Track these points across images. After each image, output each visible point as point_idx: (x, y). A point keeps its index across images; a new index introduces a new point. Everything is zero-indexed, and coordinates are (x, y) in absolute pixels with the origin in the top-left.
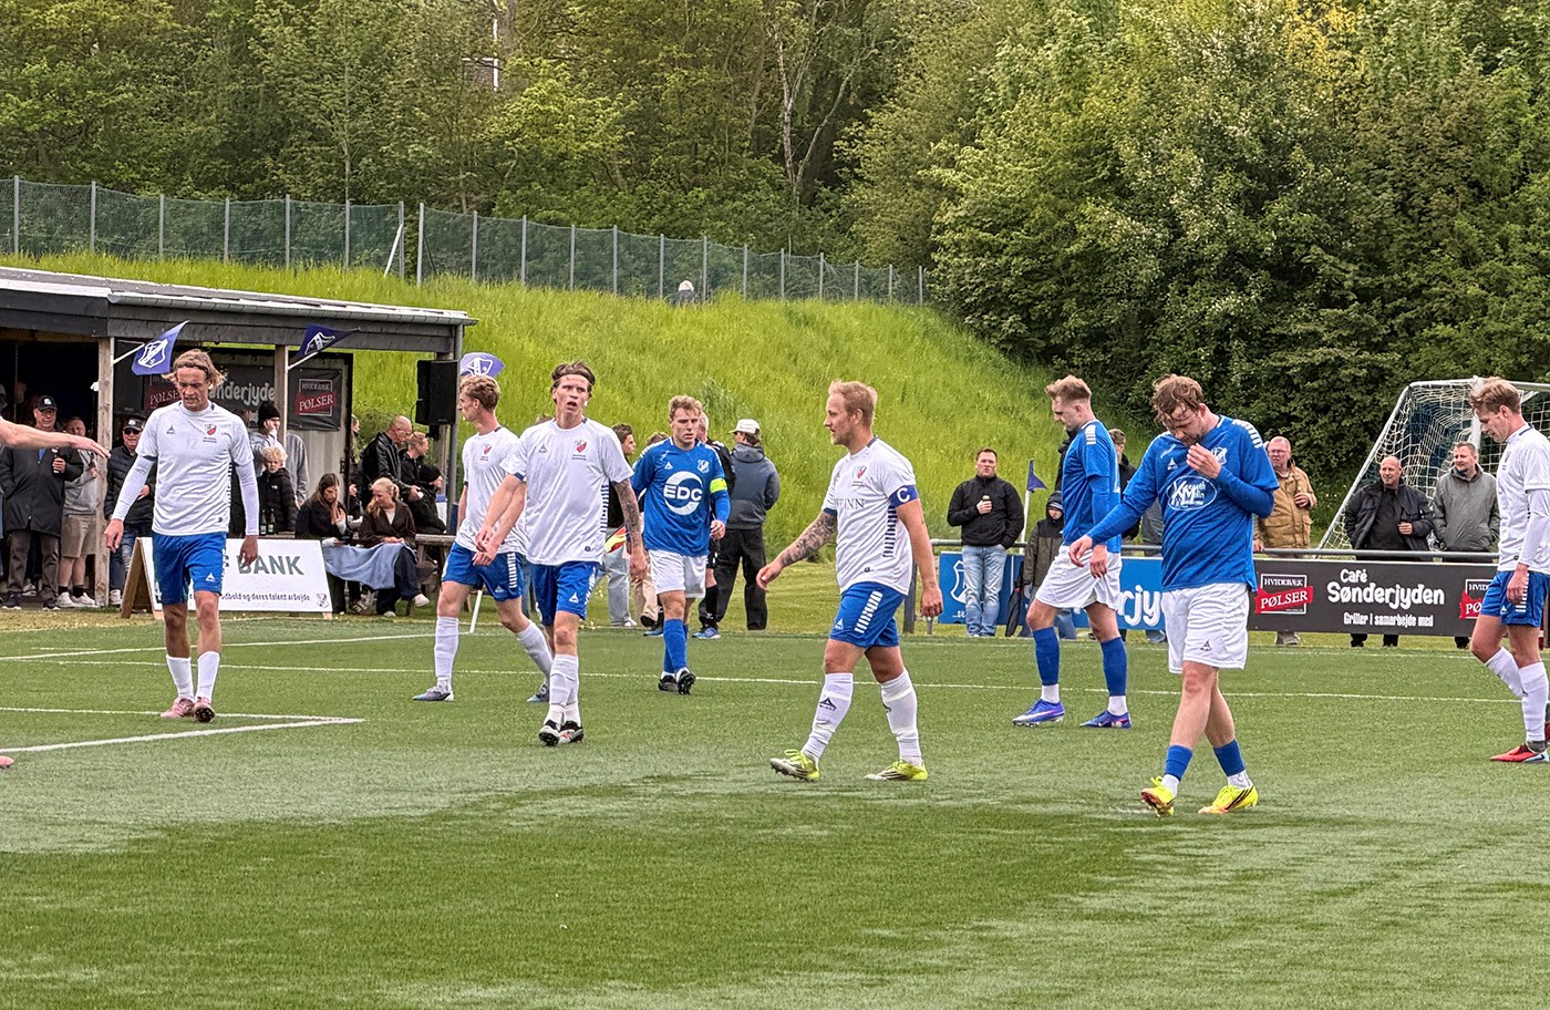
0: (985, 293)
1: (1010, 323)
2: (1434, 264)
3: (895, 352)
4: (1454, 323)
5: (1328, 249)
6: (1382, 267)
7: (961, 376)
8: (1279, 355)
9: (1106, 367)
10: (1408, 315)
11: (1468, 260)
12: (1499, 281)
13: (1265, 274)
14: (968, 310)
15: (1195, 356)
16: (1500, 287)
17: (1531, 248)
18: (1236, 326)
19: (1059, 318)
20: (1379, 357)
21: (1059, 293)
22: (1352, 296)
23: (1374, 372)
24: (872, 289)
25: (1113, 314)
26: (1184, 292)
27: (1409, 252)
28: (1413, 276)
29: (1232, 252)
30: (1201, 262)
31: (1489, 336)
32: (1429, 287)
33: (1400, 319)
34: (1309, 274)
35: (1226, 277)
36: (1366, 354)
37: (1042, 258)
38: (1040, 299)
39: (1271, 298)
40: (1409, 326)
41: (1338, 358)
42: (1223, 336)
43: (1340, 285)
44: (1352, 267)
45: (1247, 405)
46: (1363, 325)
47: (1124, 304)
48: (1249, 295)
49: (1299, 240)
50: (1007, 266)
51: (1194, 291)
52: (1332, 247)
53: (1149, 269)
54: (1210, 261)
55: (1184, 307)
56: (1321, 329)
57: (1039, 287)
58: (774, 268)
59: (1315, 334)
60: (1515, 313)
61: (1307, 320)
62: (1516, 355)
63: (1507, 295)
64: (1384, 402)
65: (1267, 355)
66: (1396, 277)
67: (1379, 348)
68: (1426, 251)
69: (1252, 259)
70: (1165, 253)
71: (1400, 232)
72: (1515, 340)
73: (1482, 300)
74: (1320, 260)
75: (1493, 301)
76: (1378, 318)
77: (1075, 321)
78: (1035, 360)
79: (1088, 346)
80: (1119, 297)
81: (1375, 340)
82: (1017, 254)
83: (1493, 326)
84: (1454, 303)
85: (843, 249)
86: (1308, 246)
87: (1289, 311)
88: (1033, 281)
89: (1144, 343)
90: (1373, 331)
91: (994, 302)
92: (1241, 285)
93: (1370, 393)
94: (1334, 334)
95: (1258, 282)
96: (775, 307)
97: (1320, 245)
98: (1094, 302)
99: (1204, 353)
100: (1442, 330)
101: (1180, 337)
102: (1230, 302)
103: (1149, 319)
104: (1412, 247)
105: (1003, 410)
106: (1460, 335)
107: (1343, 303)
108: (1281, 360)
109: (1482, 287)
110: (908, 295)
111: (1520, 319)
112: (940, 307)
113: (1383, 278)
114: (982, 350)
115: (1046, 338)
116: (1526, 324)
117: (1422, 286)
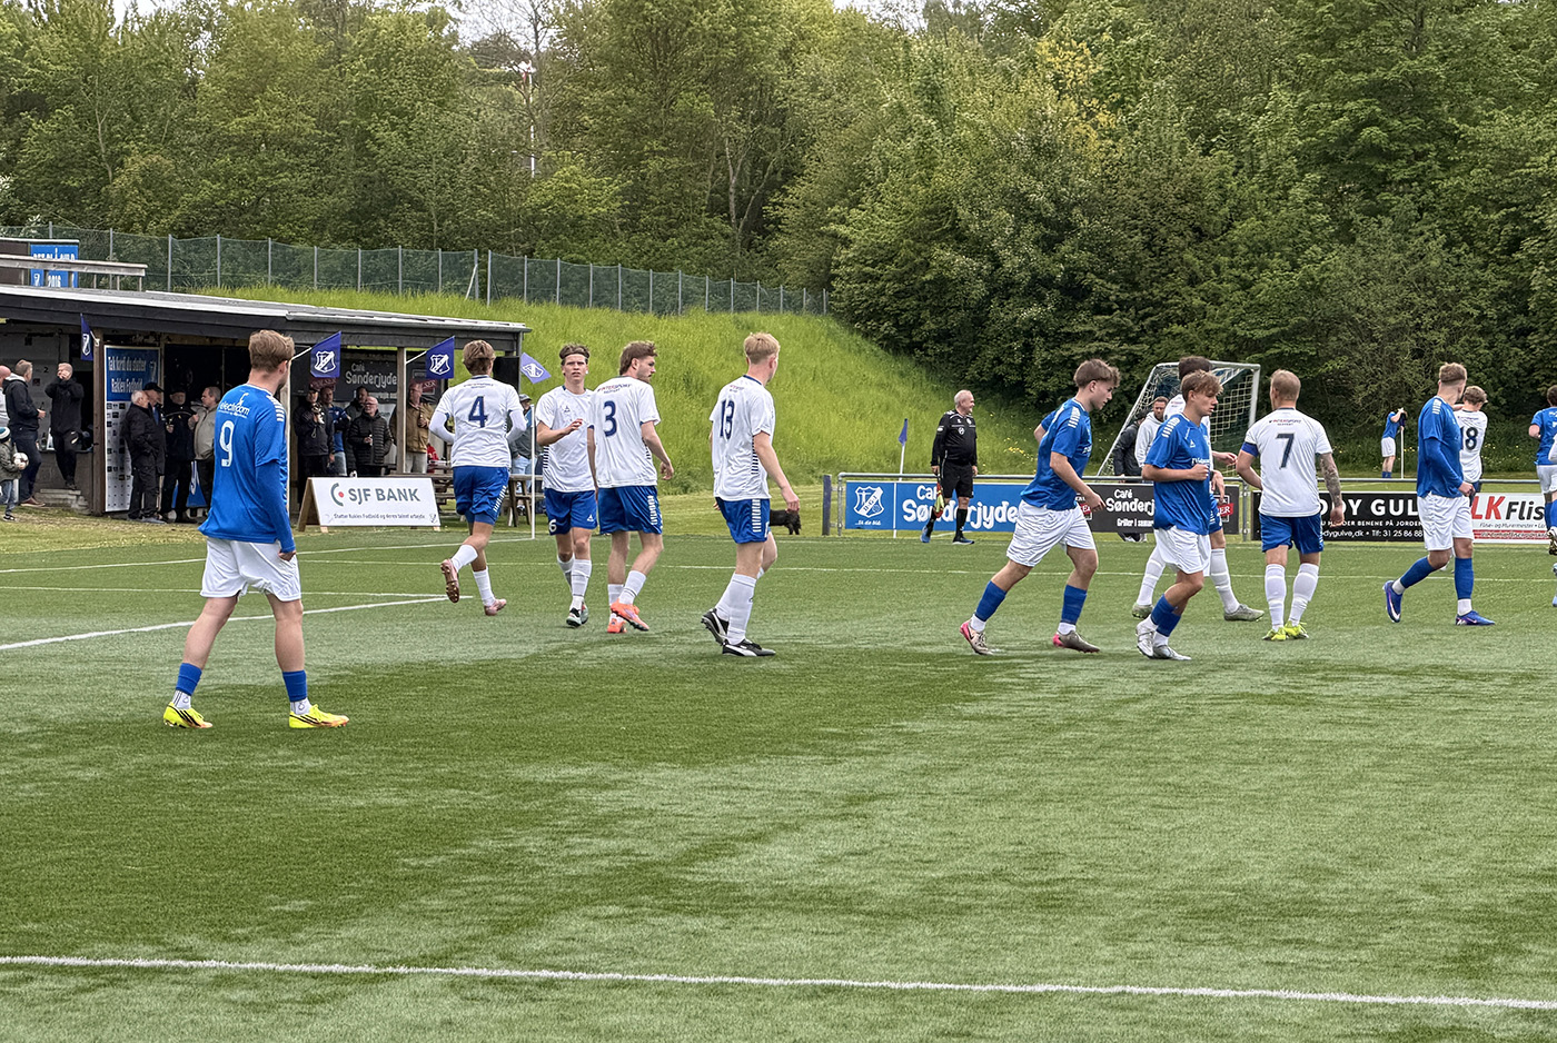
0: (867, 308)
1: (886, 327)
2: (1169, 284)
3: (809, 347)
4: (1184, 324)
5: (1099, 275)
6: (1136, 286)
7: (853, 363)
8: (1067, 346)
9: (950, 355)
10: (1153, 319)
11: (1193, 281)
12: (1214, 295)
13: (1056, 292)
14: (857, 319)
15: (1010, 347)
16: (1215, 299)
17: (1235, 272)
18: (1037, 328)
19: (919, 323)
20: (1133, 347)
21: (918, 306)
22: (1116, 306)
23: (1131, 357)
24: (793, 305)
25: (956, 319)
26: (1002, 305)
27: (1153, 275)
28: (1156, 292)
29: (1034, 277)
30: (1013, 284)
31: (1207, 332)
32: (1167, 299)
33: (1148, 321)
34: (1088, 291)
35: (1030, 294)
36: (1125, 346)
37: (906, 283)
38: (905, 310)
39: (1061, 308)
40: (1154, 326)
41: (1106, 348)
42: (1029, 334)
43: (1107, 299)
44: (1114, 287)
45: (1045, 381)
46: (1123, 325)
47: (962, 314)
48: (1046, 306)
49: (1079, 269)
50: (884, 286)
51: (1009, 304)
52: (1101, 273)
53: (979, 289)
54: (1019, 284)
55: (1002, 315)
56: (1096, 329)
57: (904, 302)
58: (727, 291)
59: (1090, 332)
60: (1224, 316)
61: (1084, 322)
62: (1226, 344)
63: (1219, 304)
64: (1137, 377)
65: (1059, 346)
66: (1145, 292)
67: (1134, 341)
68: (1164, 275)
69: (1048, 282)
70: (989, 280)
71: (1146, 263)
72: (1225, 335)
73: (1203, 307)
74: (1091, 284)
75: (1210, 308)
76: (1133, 320)
77: (930, 325)
78: (902, 351)
79: (937, 342)
80: (958, 308)
81: (1131, 335)
82: (889, 281)
83: (1212, 326)
84: (1183, 310)
85: (770, 278)
86: (1086, 273)
87: (1072, 317)
88: (900, 298)
89: (975, 339)
90: (1130, 329)
91: (876, 314)
92: (1040, 299)
93: (1128, 371)
94: (1104, 332)
95: (1052, 297)
96: (726, 319)
97: (1093, 272)
98: (941, 312)
99: (1016, 345)
100: (1176, 328)
101: (1000, 335)
102: (1034, 311)
103: (979, 323)
104: (1155, 272)
105: (881, 385)
106: (1188, 331)
107: (1110, 311)
108: (1068, 350)
109: (1203, 299)
110: (817, 309)
111: (1228, 320)
112: (838, 316)
113: (1136, 294)
114: (867, 346)
115: (910, 337)
116: (1233, 324)
117: (1163, 298)
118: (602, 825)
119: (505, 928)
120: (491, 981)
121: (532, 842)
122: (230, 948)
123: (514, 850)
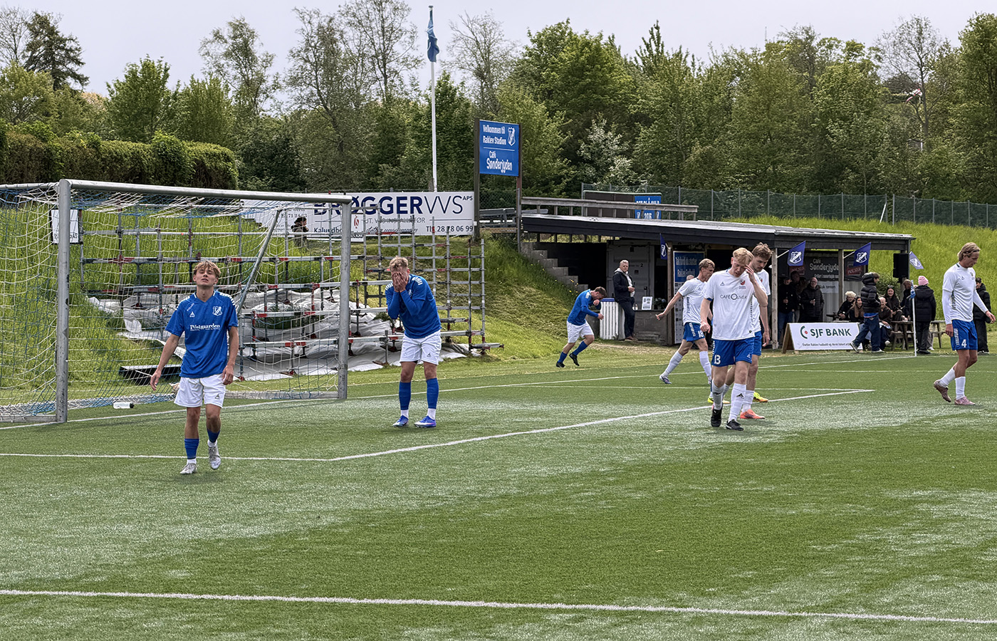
118: (934, 525)
119: (868, 588)
120: (857, 621)
121: (892, 535)
122: (704, 600)
123: (879, 541)
